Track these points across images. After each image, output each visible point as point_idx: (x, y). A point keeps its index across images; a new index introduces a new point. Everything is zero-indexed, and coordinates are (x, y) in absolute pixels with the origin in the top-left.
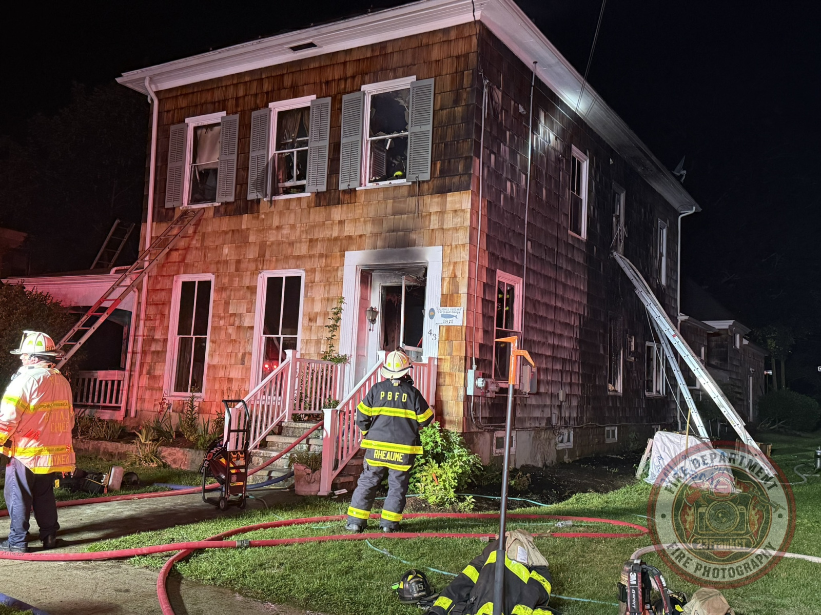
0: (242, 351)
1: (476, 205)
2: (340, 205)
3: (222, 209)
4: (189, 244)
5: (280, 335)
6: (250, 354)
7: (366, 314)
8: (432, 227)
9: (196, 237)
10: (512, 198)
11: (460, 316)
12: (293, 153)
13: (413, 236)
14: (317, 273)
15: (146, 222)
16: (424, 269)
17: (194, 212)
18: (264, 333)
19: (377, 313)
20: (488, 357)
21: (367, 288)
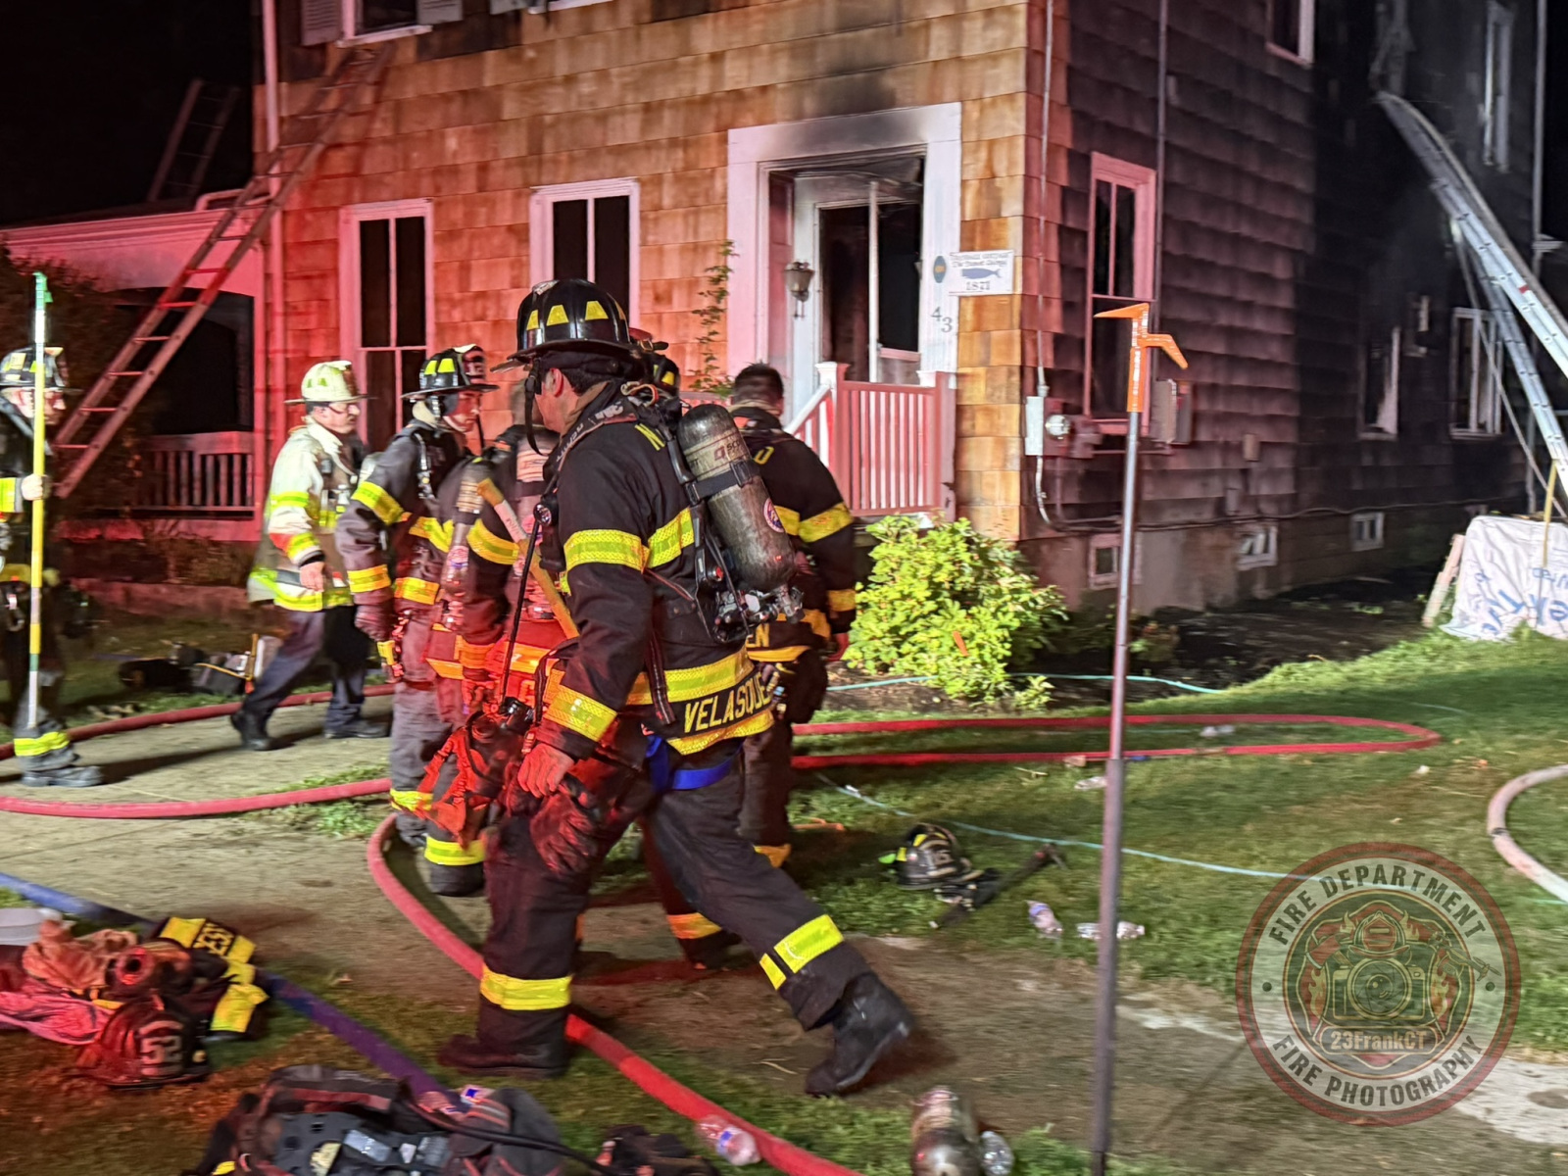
2: (711, 15)
3: (436, 42)
4: (368, 132)
7: (784, 280)
8: (933, 56)
9: (381, 114)
11: (1007, 271)
13: (889, 81)
14: (666, 187)
15: (264, 81)
16: (917, 164)
19: (811, 273)
20: (1074, 366)
21: (784, 216)
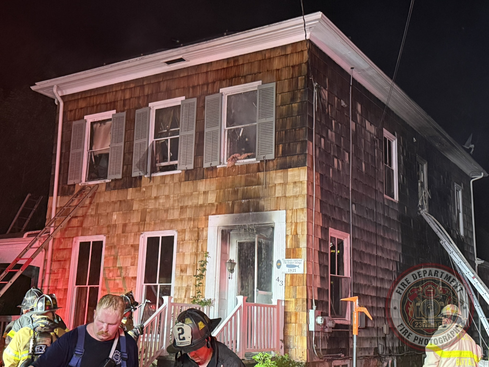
1: (311, 178)
2: (204, 180)
3: (112, 185)
4: (86, 213)
5: (157, 284)
7: (226, 266)
8: (277, 195)
9: (92, 207)
10: (338, 171)
11: (302, 266)
12: (167, 140)
13: (262, 203)
14: (187, 233)
15: (52, 195)
16: (271, 229)
17: (90, 187)
18: (145, 283)
19: (235, 264)
20: (325, 299)
21: (226, 244)
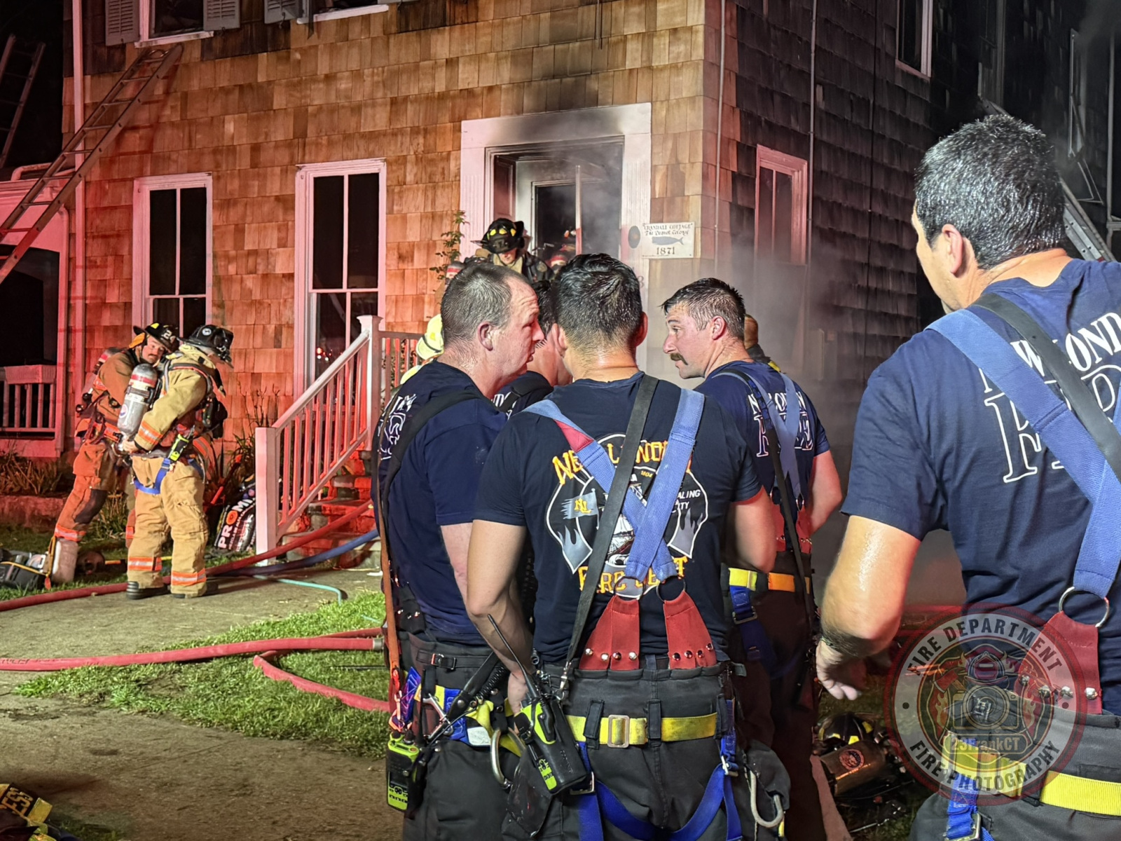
0: (274, 322)
1: (714, 17)
2: (447, 28)
3: (217, 45)
4: (159, 117)
5: (344, 289)
6: (291, 327)
8: (629, 65)
9: (170, 103)
11: (689, 240)
14: (409, 167)
15: (71, 74)
16: (616, 151)
17: (163, 52)
18: (314, 287)
21: (507, 192)
